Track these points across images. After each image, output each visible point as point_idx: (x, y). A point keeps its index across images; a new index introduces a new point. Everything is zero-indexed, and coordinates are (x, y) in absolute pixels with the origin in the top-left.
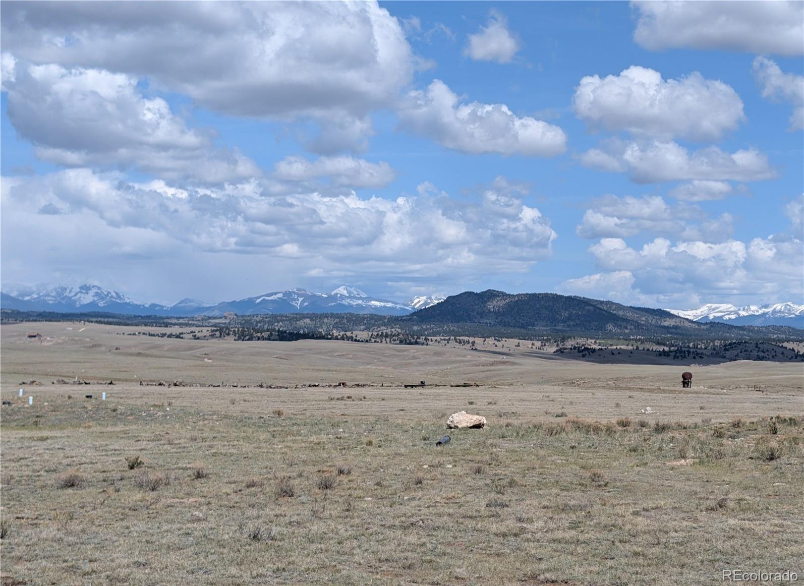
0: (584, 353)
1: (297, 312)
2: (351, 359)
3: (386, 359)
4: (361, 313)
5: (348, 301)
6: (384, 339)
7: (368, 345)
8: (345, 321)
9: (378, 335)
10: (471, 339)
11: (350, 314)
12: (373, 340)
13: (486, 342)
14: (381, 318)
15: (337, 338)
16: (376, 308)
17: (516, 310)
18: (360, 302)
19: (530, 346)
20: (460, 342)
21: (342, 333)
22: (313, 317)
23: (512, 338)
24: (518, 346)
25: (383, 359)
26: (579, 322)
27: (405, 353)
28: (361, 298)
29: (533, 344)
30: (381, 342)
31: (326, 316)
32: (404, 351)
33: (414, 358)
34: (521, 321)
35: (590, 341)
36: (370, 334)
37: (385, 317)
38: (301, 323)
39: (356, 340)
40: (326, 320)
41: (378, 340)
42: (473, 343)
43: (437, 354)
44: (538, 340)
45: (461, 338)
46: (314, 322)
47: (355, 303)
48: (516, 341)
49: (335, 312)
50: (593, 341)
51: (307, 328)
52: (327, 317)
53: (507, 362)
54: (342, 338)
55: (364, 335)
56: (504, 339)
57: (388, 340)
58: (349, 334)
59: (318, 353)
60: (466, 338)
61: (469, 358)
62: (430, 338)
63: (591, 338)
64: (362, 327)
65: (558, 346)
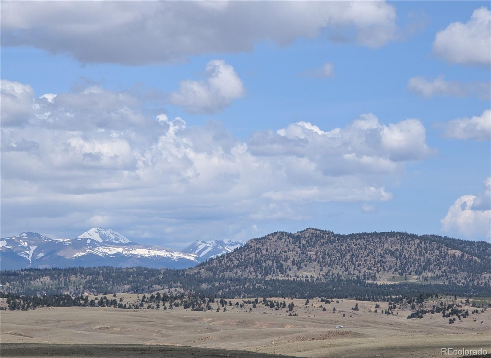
0: (452, 317)
1: (29, 266)
2: (118, 333)
3: (171, 332)
4: (124, 266)
5: (102, 249)
6: (161, 303)
7: (140, 312)
8: (101, 278)
9: (152, 297)
10: (288, 301)
11: (107, 268)
12: (146, 305)
13: (309, 305)
14: (154, 273)
15: (92, 304)
16: (143, 259)
17: (348, 256)
18: (120, 250)
19: (373, 310)
20: (272, 306)
21: (100, 296)
22: (54, 273)
23: (346, 297)
24: (356, 309)
25: (164, 332)
26: (439, 273)
27: (196, 323)
28: (121, 244)
29: (377, 306)
30: (158, 307)
31: (73, 271)
32: (194, 320)
33: (210, 329)
34: (356, 272)
35: (459, 300)
36: (141, 296)
37: (158, 272)
38: (37, 283)
39: (121, 306)
40: (73, 278)
41: (153, 305)
42: (291, 306)
43: (242, 323)
44: (384, 300)
45: (273, 299)
46: (56, 281)
47: (111, 251)
48: (352, 302)
49: (85, 266)
50: (464, 300)
51: (46, 291)
52: (75, 274)
53: (347, 333)
54: (101, 303)
55: (131, 298)
56: (335, 300)
57: (167, 304)
58: (110, 297)
59: (71, 327)
60: (280, 300)
61: (288, 328)
62: (227, 300)
63: (461, 296)
64: (127, 287)
65: (413, 307)
